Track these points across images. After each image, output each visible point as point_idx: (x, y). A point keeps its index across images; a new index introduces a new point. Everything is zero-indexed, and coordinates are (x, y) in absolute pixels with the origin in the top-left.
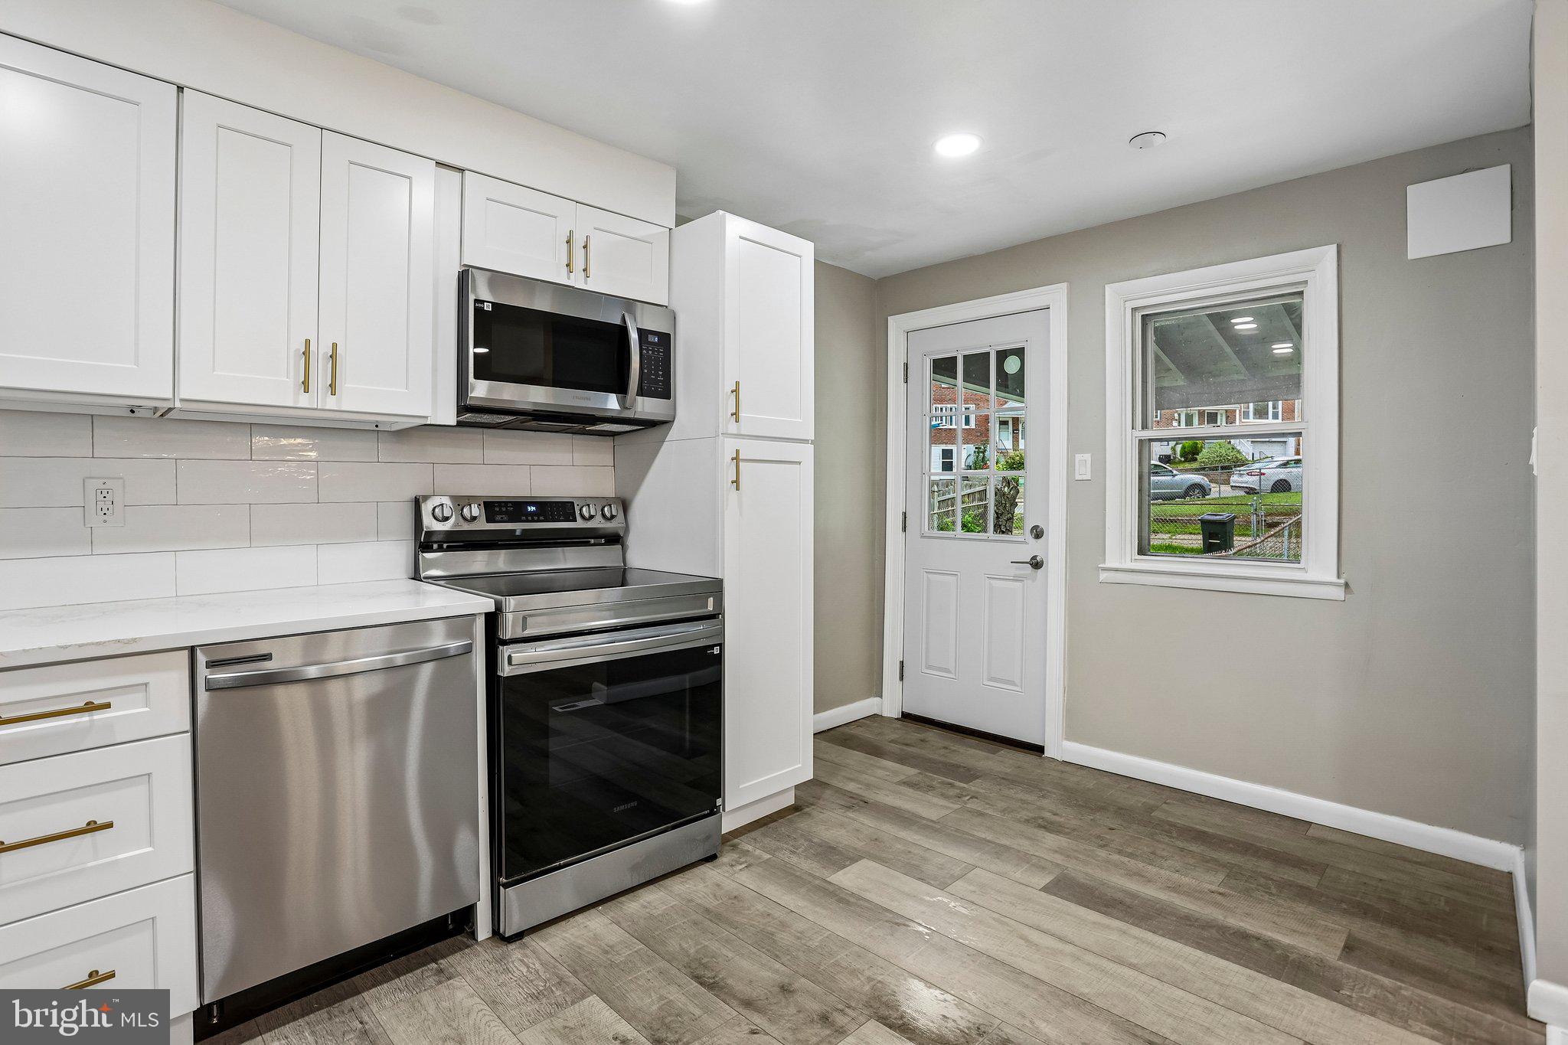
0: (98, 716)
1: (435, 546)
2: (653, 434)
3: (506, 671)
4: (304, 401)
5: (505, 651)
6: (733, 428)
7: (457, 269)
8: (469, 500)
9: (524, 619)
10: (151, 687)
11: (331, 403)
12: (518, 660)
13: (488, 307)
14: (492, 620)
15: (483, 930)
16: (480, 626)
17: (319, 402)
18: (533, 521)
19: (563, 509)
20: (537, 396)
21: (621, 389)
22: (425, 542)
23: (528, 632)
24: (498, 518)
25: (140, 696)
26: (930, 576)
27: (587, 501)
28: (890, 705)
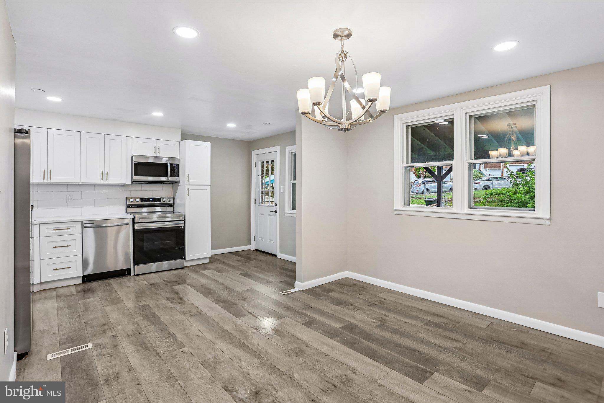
0: (69, 230)
1: (130, 207)
2: (176, 184)
3: (136, 228)
4: (102, 182)
5: (136, 224)
6: (188, 183)
7: (131, 155)
8: (137, 198)
9: (139, 219)
10: (76, 227)
11: (107, 182)
12: (137, 226)
13: (137, 163)
14: (134, 219)
15: (132, 274)
16: (132, 220)
17: (104, 182)
18: (151, 202)
19: (159, 200)
20: (150, 178)
21: (166, 176)
22: (128, 206)
23: (140, 222)
24: (143, 201)
25: (74, 228)
26: (260, 215)
27: (164, 198)
28: (252, 247)
